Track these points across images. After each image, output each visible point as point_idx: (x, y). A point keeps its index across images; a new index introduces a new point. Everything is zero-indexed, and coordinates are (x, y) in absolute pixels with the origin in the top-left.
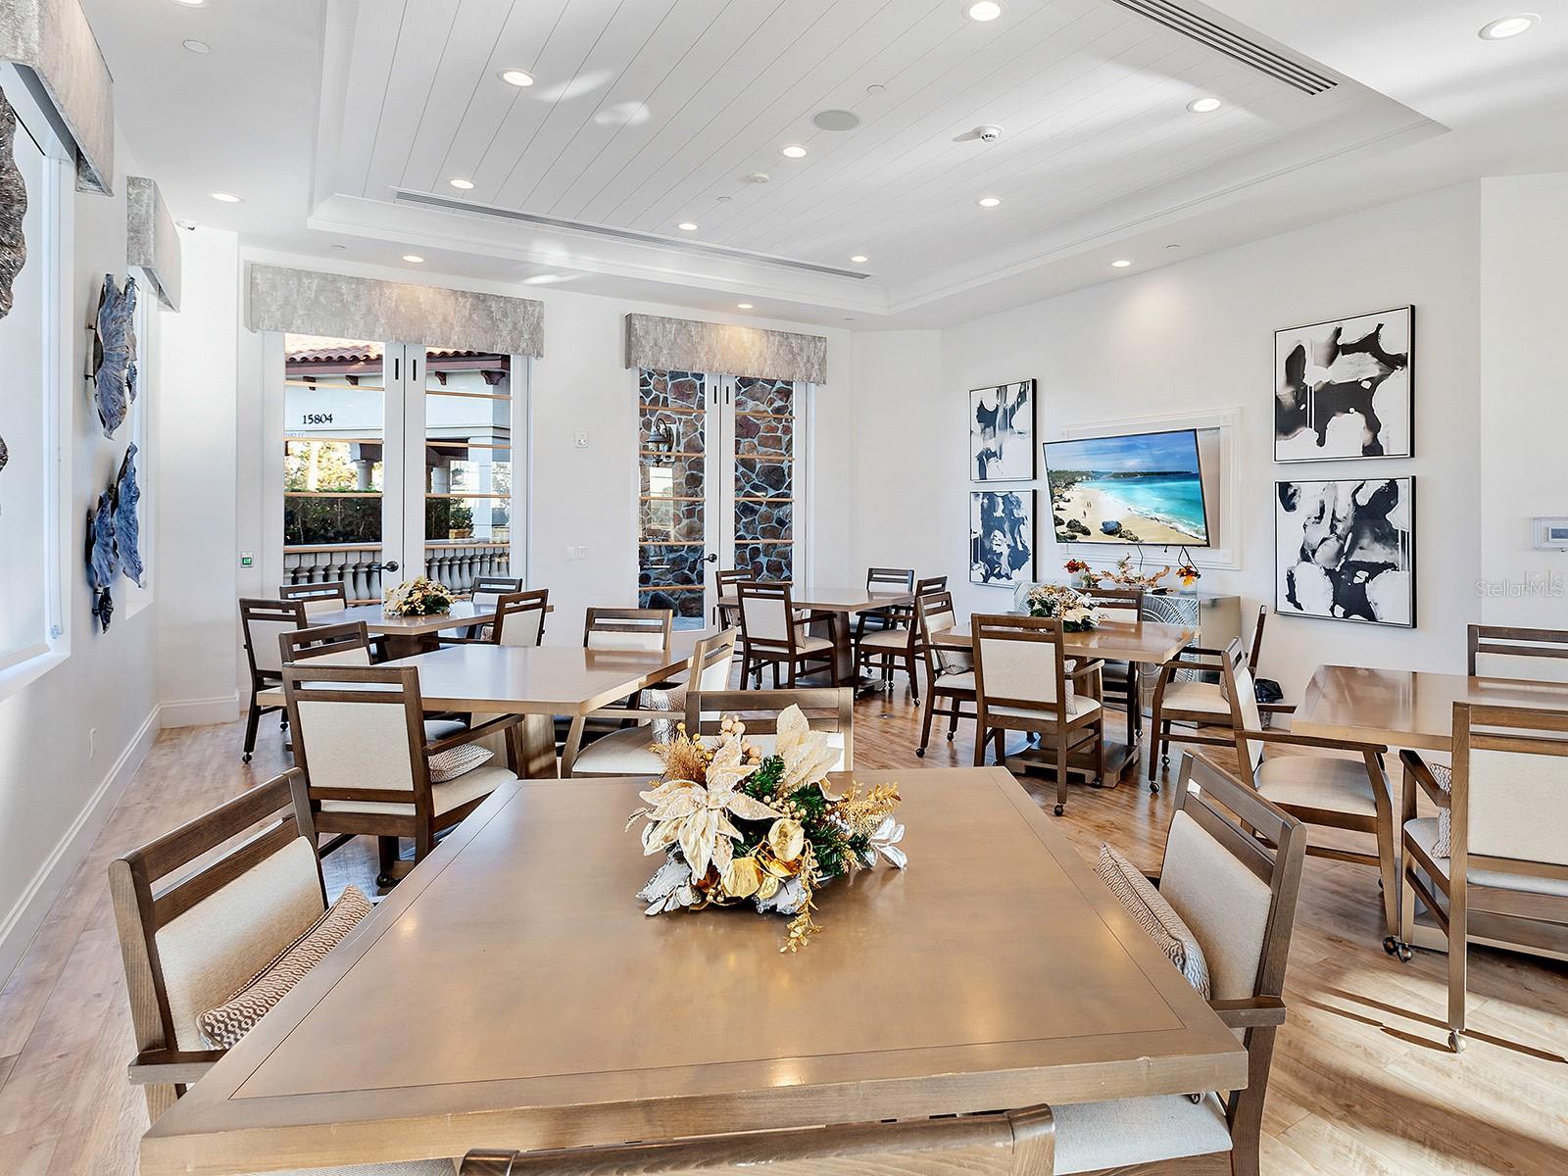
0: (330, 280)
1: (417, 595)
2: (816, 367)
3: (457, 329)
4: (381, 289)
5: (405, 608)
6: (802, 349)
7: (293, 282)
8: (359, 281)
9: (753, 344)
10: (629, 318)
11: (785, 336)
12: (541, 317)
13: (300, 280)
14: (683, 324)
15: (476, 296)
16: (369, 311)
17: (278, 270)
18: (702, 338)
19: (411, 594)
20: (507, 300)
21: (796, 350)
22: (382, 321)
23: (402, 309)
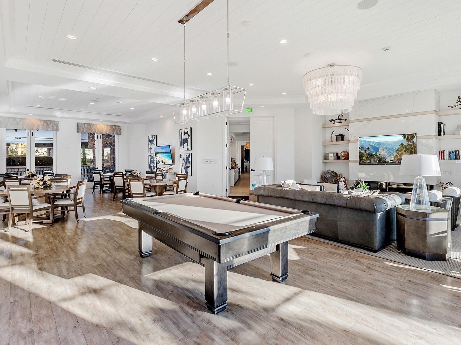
0: (15, 119)
1: (30, 174)
2: (119, 132)
3: (40, 127)
4: (25, 120)
5: (27, 176)
6: (115, 128)
7: (8, 119)
8: (21, 119)
9: (105, 128)
10: (77, 123)
11: (112, 126)
12: (58, 124)
13: (9, 119)
14: (89, 124)
15: (44, 120)
16: (23, 124)
17: (5, 117)
18: (93, 127)
19: (29, 174)
20: (51, 121)
21: (114, 129)
22: (25, 126)
23: (29, 123)
